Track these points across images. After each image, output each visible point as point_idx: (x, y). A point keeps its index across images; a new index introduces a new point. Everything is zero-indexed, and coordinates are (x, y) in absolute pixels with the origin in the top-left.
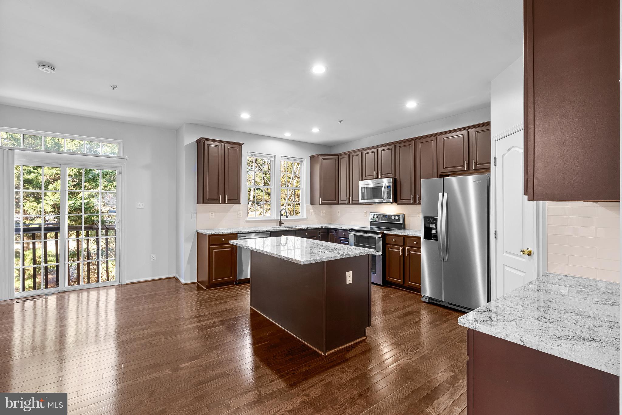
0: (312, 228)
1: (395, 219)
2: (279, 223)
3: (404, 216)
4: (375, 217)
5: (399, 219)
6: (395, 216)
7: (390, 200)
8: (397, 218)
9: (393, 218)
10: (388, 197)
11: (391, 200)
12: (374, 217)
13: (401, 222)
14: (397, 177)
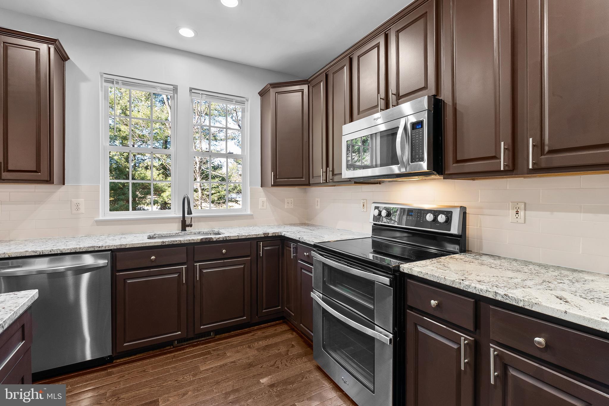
0: (240, 238)
1: (435, 220)
2: (180, 225)
3: (465, 214)
4: (384, 213)
5: (448, 221)
6: (436, 213)
7: (421, 166)
8: (441, 218)
9: (429, 217)
10: (415, 157)
11: (424, 165)
12: (380, 214)
13: (455, 229)
14: (445, 95)
